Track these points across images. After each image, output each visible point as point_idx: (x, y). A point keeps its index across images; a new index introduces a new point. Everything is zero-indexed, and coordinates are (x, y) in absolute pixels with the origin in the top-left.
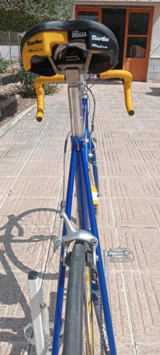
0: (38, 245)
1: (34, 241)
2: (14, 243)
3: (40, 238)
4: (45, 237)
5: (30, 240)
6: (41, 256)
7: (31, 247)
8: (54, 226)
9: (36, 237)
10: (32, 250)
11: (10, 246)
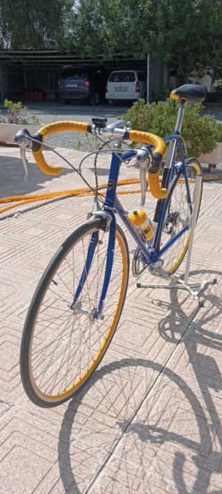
0: (156, 419)
1: (160, 430)
2: (193, 440)
3: (146, 435)
4: (137, 432)
5: (166, 436)
6: (157, 396)
7: (167, 420)
8: (111, 454)
9: (153, 440)
10: (167, 415)
11: (202, 436)
